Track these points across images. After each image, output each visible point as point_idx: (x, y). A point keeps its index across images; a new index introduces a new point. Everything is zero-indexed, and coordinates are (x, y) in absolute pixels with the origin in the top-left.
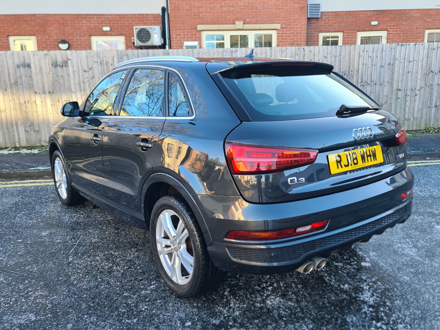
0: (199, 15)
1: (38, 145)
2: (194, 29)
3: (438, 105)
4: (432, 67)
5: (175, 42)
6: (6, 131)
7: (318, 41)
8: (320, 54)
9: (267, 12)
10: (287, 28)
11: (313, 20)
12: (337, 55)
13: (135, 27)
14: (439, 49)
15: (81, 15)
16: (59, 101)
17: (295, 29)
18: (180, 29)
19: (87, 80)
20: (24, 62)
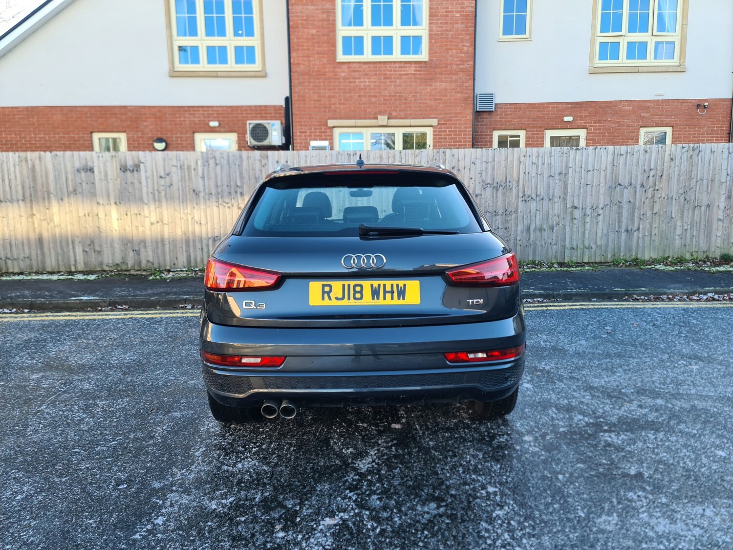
0: (330, 107)
1: (99, 269)
2: (324, 125)
3: (630, 229)
4: (620, 178)
5: (298, 141)
6: (60, 251)
7: (492, 141)
8: (466, 159)
9: (420, 103)
10: (446, 124)
11: (485, 114)
12: (490, 161)
13: (248, 122)
14: (629, 154)
15: (184, 107)
16: (127, 215)
17: (458, 125)
18: (306, 125)
19: (162, 188)
20: (86, 165)
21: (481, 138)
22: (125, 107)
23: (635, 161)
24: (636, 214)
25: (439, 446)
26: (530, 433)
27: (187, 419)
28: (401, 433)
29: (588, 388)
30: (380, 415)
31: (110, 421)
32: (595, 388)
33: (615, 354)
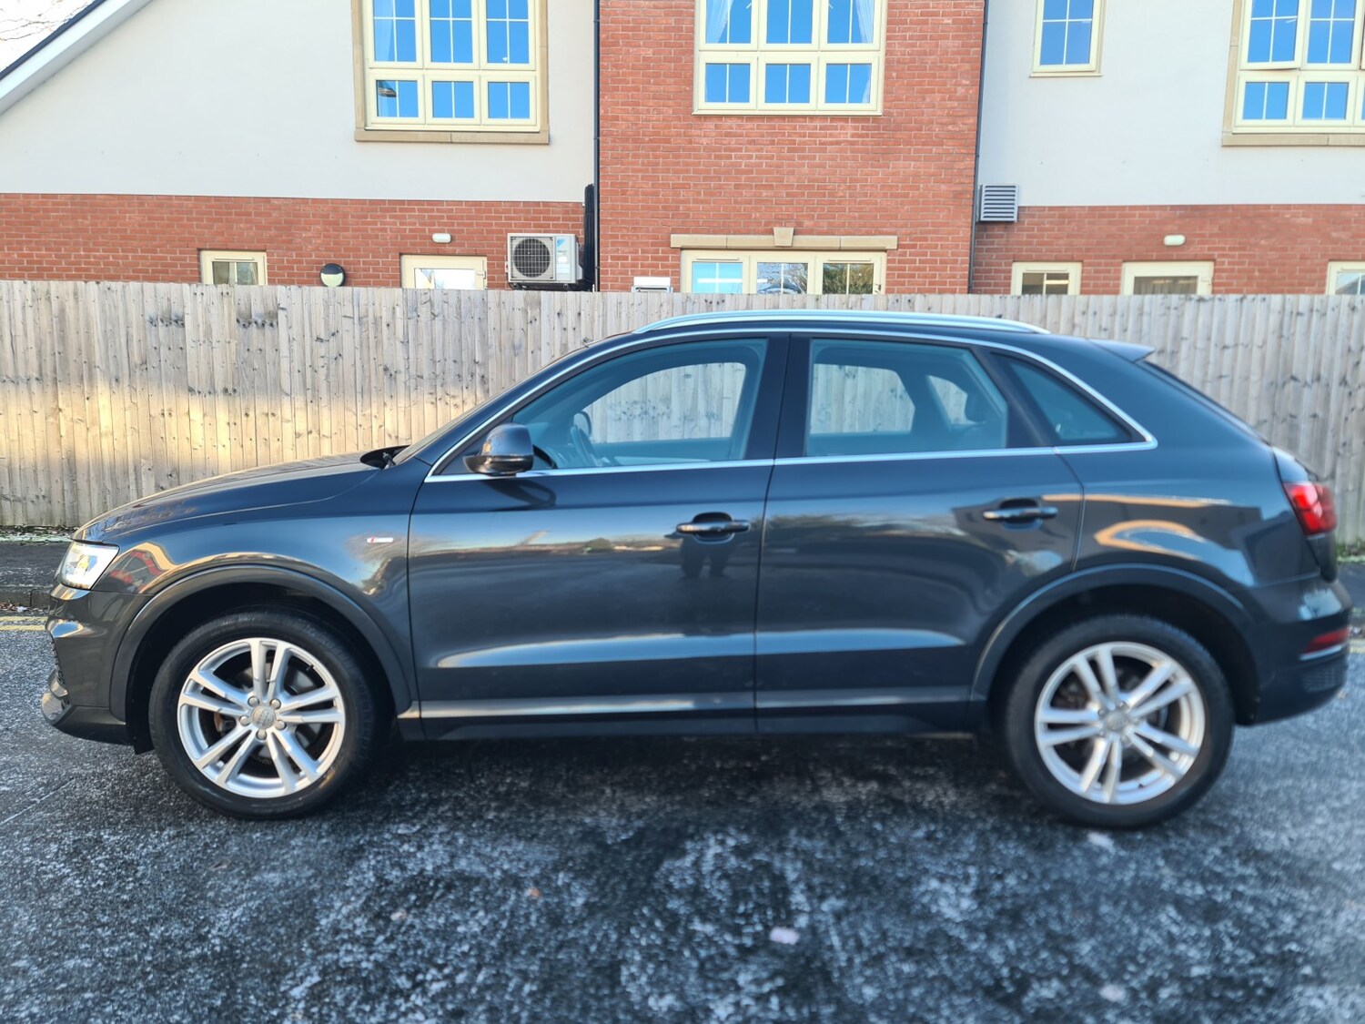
0: (677, 208)
2: (662, 245)
4: (1294, 365)
5: (609, 275)
6: (109, 486)
7: (1009, 284)
9: (860, 203)
10: (914, 246)
11: (996, 227)
13: (510, 235)
14: (1315, 314)
15: (383, 202)
17: (939, 250)
18: (625, 244)
19: (321, 362)
20: (169, 311)
21: (986, 278)
22: (267, 200)
23: (1328, 328)
24: (1329, 443)
25: (887, 1002)
26: (1116, 977)
27: (294, 891)
28: (795, 957)
29: (1251, 855)
30: (746, 904)
31: (119, 889)
32: (1268, 856)
33: (1305, 766)
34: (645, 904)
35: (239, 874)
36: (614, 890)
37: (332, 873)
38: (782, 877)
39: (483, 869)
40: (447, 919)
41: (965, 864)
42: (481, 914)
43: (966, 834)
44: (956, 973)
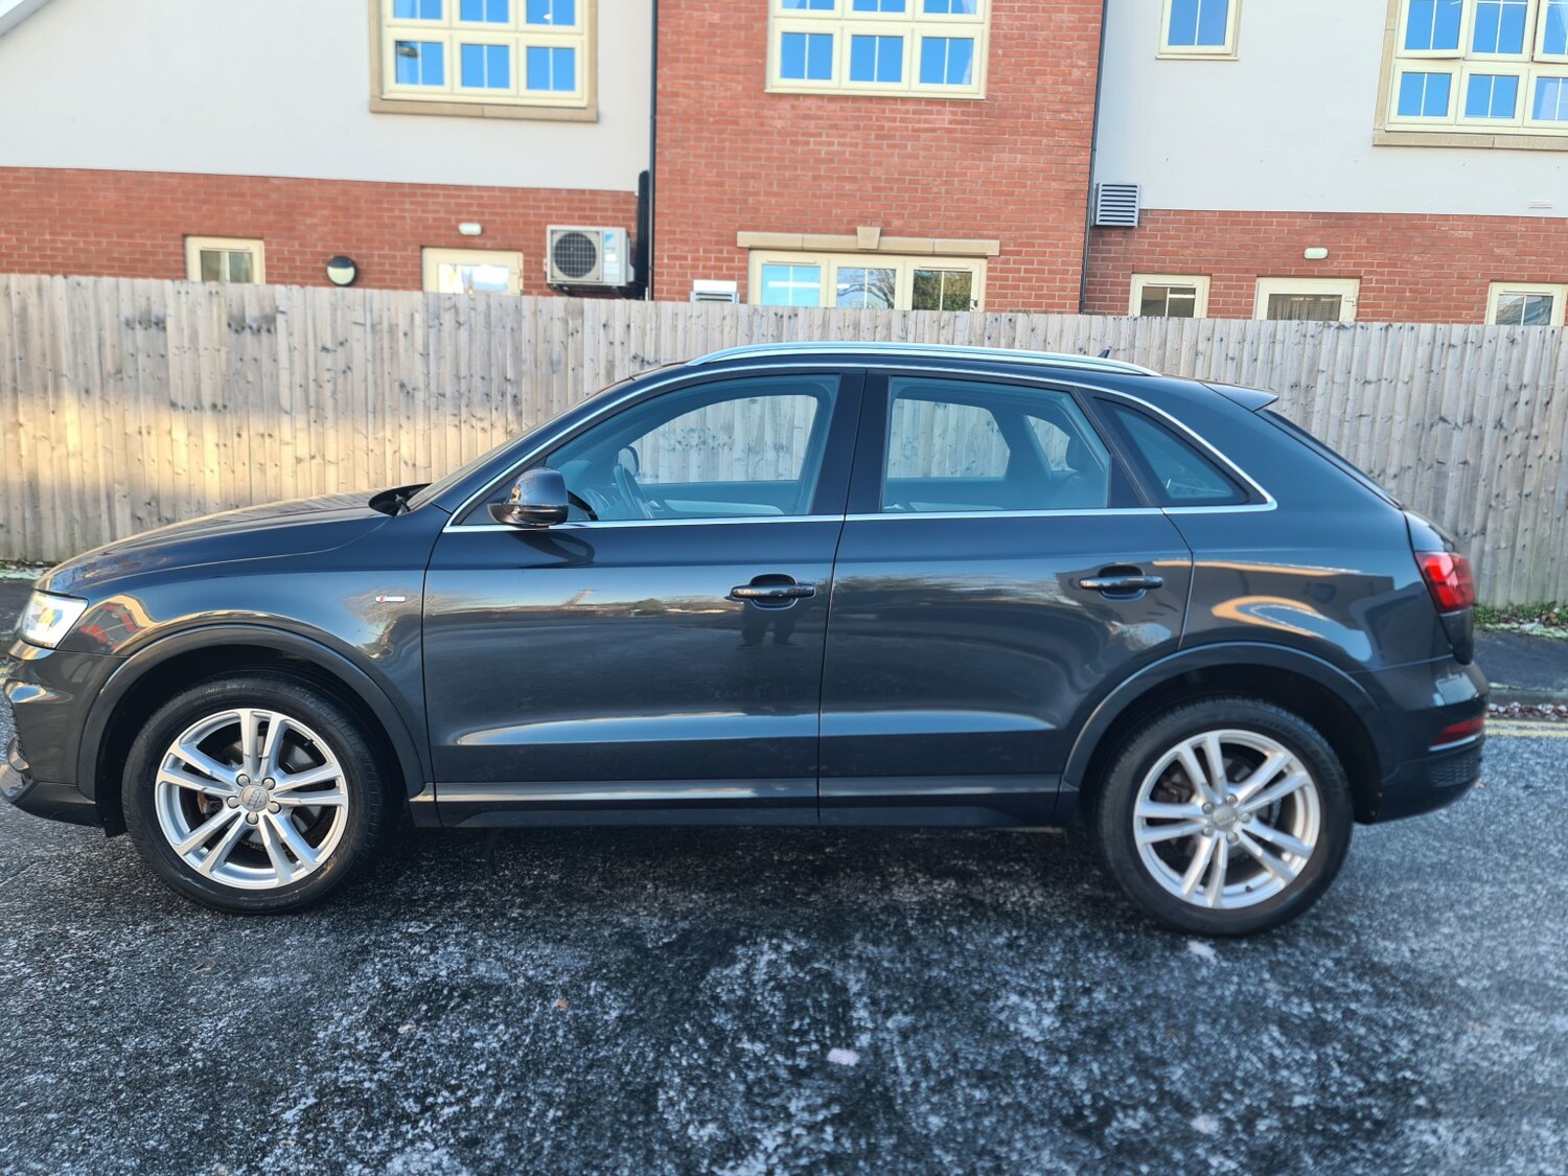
0: (746, 201)
2: (727, 243)
3: (1461, 530)
4: (1444, 404)
5: (666, 278)
6: (77, 515)
7: (1127, 300)
8: (1064, 341)
9: (958, 200)
10: (1019, 253)
11: (1114, 233)
12: (1122, 347)
13: (550, 228)
14: (1469, 345)
15: (402, 185)
16: (239, 435)
17: (1047, 258)
18: (685, 242)
19: (327, 376)
20: (149, 312)
21: (1101, 291)
22: (265, 179)
23: (1484, 363)
24: (1480, 495)
26: (1210, 1107)
27: (288, 999)
28: (854, 1081)
29: (1369, 969)
30: (802, 1019)
31: (87, 992)
32: (1386, 970)
33: (1433, 866)
34: (688, 1019)
35: (225, 978)
36: (652, 1002)
37: (332, 978)
38: (844, 989)
39: (505, 976)
40: (462, 1033)
41: (1051, 976)
42: (501, 1027)
43: (1052, 941)
44: (1032, 1100)
